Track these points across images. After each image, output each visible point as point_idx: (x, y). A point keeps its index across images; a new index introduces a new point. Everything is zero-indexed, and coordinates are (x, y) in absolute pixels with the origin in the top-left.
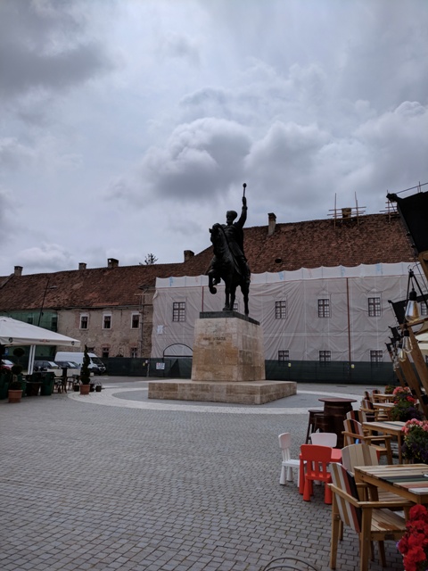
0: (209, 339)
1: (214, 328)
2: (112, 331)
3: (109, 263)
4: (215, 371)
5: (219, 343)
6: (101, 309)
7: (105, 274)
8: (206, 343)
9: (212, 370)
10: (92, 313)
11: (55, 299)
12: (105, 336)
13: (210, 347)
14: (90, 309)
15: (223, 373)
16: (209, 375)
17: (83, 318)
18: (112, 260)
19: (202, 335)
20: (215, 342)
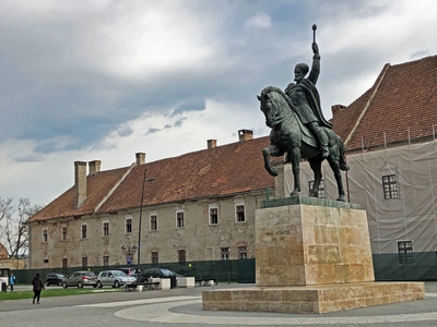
0: (271, 234)
1: (276, 220)
2: (247, 224)
3: (241, 137)
4: (281, 273)
5: (282, 239)
6: (231, 197)
7: (237, 151)
8: (268, 239)
9: (277, 273)
10: (222, 203)
11: (180, 190)
12: (240, 231)
13: (273, 244)
14: (219, 198)
15: (289, 275)
16: (274, 279)
17: (212, 210)
18: (244, 131)
19: (264, 229)
20: (278, 237)
